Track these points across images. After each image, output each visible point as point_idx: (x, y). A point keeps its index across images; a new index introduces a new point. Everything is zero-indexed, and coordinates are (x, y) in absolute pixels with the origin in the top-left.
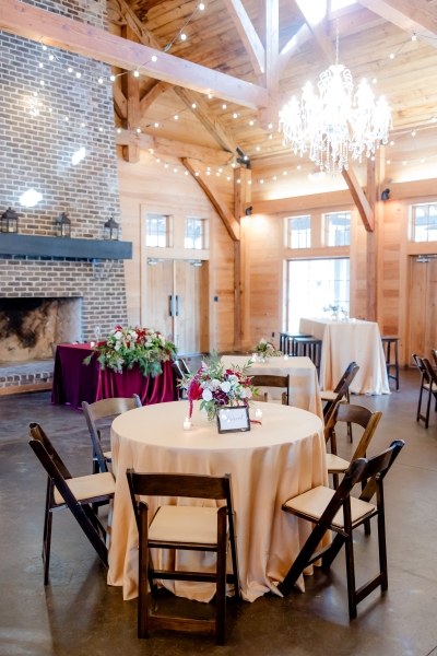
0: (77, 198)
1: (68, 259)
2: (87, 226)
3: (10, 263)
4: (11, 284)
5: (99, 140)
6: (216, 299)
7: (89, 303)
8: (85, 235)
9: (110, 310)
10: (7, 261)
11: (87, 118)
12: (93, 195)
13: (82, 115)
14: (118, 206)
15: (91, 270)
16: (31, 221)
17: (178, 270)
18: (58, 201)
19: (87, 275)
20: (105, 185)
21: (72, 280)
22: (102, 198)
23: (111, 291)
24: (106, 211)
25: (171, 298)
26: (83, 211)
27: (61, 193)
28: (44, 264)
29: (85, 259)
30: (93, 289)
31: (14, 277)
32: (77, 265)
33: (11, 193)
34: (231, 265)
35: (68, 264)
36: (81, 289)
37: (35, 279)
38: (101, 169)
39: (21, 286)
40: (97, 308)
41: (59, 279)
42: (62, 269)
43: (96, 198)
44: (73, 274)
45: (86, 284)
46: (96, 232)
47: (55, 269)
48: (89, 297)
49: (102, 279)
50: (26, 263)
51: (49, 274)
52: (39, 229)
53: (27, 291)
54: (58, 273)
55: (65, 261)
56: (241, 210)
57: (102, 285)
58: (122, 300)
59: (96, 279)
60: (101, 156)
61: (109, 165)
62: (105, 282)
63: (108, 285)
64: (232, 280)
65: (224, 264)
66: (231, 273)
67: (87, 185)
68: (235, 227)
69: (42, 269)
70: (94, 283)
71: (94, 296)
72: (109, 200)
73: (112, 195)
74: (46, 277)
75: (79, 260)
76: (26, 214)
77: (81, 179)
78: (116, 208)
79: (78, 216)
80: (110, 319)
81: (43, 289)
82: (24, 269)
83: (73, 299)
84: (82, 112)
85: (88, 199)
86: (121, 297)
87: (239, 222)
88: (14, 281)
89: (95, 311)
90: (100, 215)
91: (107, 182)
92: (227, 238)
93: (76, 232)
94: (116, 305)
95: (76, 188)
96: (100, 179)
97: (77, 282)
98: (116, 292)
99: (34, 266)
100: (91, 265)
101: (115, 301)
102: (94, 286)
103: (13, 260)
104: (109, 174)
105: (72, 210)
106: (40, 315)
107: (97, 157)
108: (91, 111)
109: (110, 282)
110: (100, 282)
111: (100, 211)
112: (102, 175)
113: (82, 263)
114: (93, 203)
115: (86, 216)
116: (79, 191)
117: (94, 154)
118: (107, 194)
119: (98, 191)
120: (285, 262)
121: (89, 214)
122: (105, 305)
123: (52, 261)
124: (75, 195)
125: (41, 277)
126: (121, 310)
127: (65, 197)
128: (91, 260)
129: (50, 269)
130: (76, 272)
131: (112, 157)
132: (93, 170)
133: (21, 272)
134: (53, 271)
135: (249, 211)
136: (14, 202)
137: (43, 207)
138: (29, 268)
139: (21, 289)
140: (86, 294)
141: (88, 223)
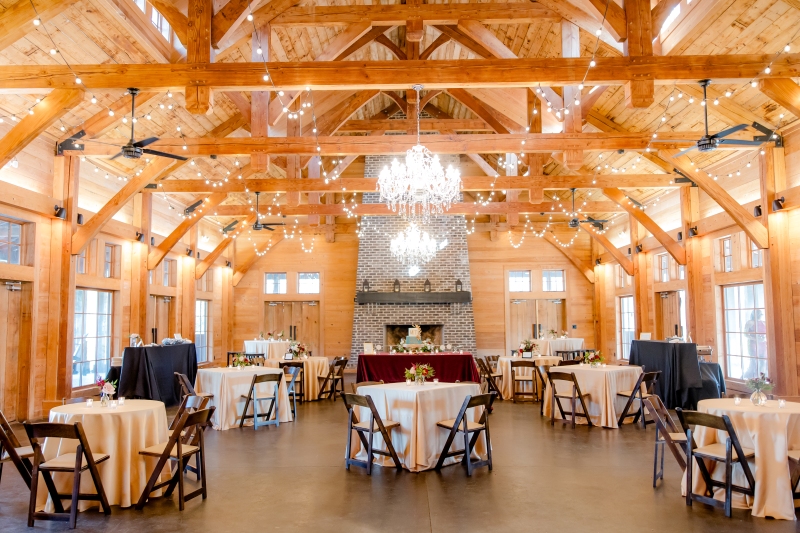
0: (440, 270)
1: (434, 303)
2: (446, 284)
4: (400, 318)
5: (454, 236)
6: (574, 327)
7: (448, 328)
8: (445, 290)
9: (463, 332)
10: (399, 306)
11: (447, 225)
14: (468, 271)
15: (449, 309)
16: (412, 284)
17: (541, 306)
18: (428, 272)
19: (447, 312)
20: (459, 260)
21: (437, 315)
22: (457, 268)
23: (463, 321)
25: (534, 326)
26: (444, 276)
27: (430, 268)
28: (419, 306)
29: (445, 303)
30: (450, 320)
31: (402, 314)
32: (440, 306)
33: (401, 271)
34: (590, 301)
35: (434, 306)
36: (442, 320)
37: (414, 315)
38: (456, 252)
40: (454, 331)
41: (428, 315)
42: (430, 309)
43: (452, 268)
44: (438, 312)
45: (446, 317)
46: (452, 287)
48: (448, 324)
49: (457, 314)
50: (409, 307)
51: (423, 312)
52: (417, 288)
53: (409, 322)
54: (428, 311)
55: (432, 305)
56: (594, 262)
57: (457, 317)
58: (471, 326)
59: (453, 314)
60: (456, 244)
61: (461, 248)
62: (459, 316)
64: (591, 311)
65: (583, 301)
66: (590, 308)
67: (447, 261)
68: (589, 274)
69: (419, 309)
70: (451, 316)
71: (451, 324)
72: (461, 268)
73: (464, 265)
75: (441, 303)
76: (409, 281)
77: (443, 258)
78: (466, 273)
79: (441, 279)
81: (419, 320)
82: (408, 309)
83: (440, 326)
85: (447, 269)
86: (471, 324)
87: (593, 270)
88: (402, 316)
89: (452, 333)
90: (455, 277)
91: (460, 258)
92: (585, 282)
94: (467, 329)
95: (439, 264)
96: (456, 257)
97: (440, 316)
98: (467, 322)
99: (414, 308)
100: (449, 306)
101: (466, 327)
102: (451, 318)
103: (402, 305)
104: (462, 253)
106: (429, 334)
107: (454, 245)
109: (462, 316)
110: (455, 316)
111: (455, 275)
112: (457, 255)
113: (443, 305)
114: (450, 271)
115: (446, 279)
116: (441, 265)
117: (451, 244)
118: (460, 265)
119: (454, 264)
120: (617, 299)
121: (448, 277)
122: (459, 329)
123: (425, 305)
124: (439, 268)
125: (417, 314)
126: (470, 332)
127: (432, 269)
128: (449, 303)
129: (423, 309)
130: (440, 310)
131: (464, 244)
132: (450, 253)
133: (406, 311)
134: (425, 310)
135: (599, 261)
136: (403, 276)
137: (420, 276)
138: (411, 309)
139: (406, 321)
140: (445, 323)
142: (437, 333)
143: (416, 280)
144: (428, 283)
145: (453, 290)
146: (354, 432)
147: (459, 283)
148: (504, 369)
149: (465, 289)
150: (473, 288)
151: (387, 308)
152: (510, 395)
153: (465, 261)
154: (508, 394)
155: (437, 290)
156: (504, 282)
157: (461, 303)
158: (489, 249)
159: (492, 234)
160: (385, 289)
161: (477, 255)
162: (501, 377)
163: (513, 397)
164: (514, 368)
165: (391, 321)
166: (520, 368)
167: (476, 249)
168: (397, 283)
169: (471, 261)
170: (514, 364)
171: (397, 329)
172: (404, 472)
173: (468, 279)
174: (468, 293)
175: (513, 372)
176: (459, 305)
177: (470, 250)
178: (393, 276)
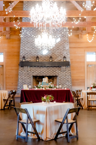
0: (56, 52)
1: (54, 66)
2: (59, 58)
3: (39, 68)
4: (39, 73)
5: (63, 36)
7: (60, 77)
8: (59, 60)
9: (66, 79)
10: (38, 67)
11: (60, 32)
12: (61, 50)
13: (58, 31)
14: (69, 52)
15: (60, 69)
16: (44, 58)
18: (51, 53)
19: (59, 70)
20: (65, 47)
21: (55, 71)
22: (64, 51)
23: (66, 74)
24: (65, 54)
26: (58, 55)
27: (52, 51)
28: (47, 68)
29: (59, 66)
30: (61, 74)
31: (40, 71)
32: (56, 68)
33: (39, 52)
35: (54, 68)
36: (57, 74)
37: (45, 71)
38: (64, 44)
39: (41, 73)
40: (62, 79)
41: (51, 71)
42: (52, 69)
43: (62, 51)
44: (55, 70)
45: (59, 73)
46: (62, 59)
47: (50, 69)
48: (60, 76)
49: (64, 71)
50: (43, 68)
51: (49, 70)
52: (46, 60)
53: (43, 74)
54: (51, 70)
55: (53, 67)
57: (64, 73)
58: (70, 77)
59: (62, 71)
60: (64, 40)
61: (66, 42)
62: (65, 72)
63: (65, 73)
67: (60, 48)
69: (47, 69)
70: (61, 72)
71: (61, 75)
72: (66, 51)
73: (67, 50)
74: (48, 71)
75: (57, 67)
76: (43, 57)
77: (58, 47)
78: (68, 53)
79: (57, 56)
80: (66, 81)
81: (47, 74)
82: (42, 69)
83: (56, 77)
84: (58, 30)
85: (60, 51)
86: (70, 76)
88: (40, 72)
89: (61, 79)
90: (63, 55)
91: (65, 46)
93: (56, 60)
94: (68, 78)
95: (56, 49)
96: (63, 46)
97: (56, 72)
98: (68, 75)
99: (45, 68)
100: (60, 68)
101: (68, 77)
102: (61, 73)
103: (40, 67)
104: (66, 44)
105: (55, 54)
106: (52, 80)
107: (63, 41)
108: (61, 30)
109: (66, 72)
110: (63, 72)
111: (63, 54)
112: (64, 45)
113: (58, 67)
114: (61, 52)
115: (59, 56)
116: (57, 50)
117: (62, 40)
118: (65, 50)
119: (63, 49)
121: (60, 55)
122: (65, 78)
123: (50, 67)
124: (56, 51)
125: (46, 71)
126: (69, 79)
127: (53, 52)
128: (60, 67)
129: (49, 69)
130: (56, 69)
131: (67, 40)
132: (61, 44)
133: (42, 70)
134: (50, 70)
136: (40, 54)
137: (48, 55)
138: (44, 69)
139: (41, 74)
140: (59, 75)
141: (60, 57)
142: (55, 79)
143: (46, 56)
144: (51, 57)
145: (62, 61)
146: (20, 124)
147: (65, 57)
148: (84, 95)
149: (67, 60)
150: (71, 60)
151: (33, 68)
152: (86, 107)
153: (67, 48)
154: (85, 106)
155: (55, 61)
156: (84, 57)
157: (65, 66)
158: (78, 43)
159: (80, 35)
160: (32, 60)
161: (73, 45)
162: (82, 99)
163: (88, 108)
164: (88, 95)
165: (35, 74)
166: (91, 95)
167: (72, 42)
168: (37, 57)
169: (70, 48)
170: (88, 94)
171: (38, 78)
172: (41, 140)
173: (69, 56)
174: (69, 62)
175: (88, 97)
176: (65, 67)
177: (70, 43)
178: (36, 54)
